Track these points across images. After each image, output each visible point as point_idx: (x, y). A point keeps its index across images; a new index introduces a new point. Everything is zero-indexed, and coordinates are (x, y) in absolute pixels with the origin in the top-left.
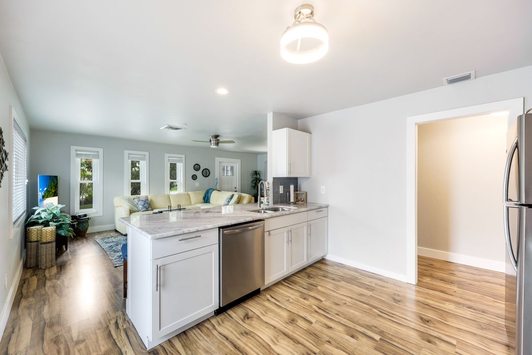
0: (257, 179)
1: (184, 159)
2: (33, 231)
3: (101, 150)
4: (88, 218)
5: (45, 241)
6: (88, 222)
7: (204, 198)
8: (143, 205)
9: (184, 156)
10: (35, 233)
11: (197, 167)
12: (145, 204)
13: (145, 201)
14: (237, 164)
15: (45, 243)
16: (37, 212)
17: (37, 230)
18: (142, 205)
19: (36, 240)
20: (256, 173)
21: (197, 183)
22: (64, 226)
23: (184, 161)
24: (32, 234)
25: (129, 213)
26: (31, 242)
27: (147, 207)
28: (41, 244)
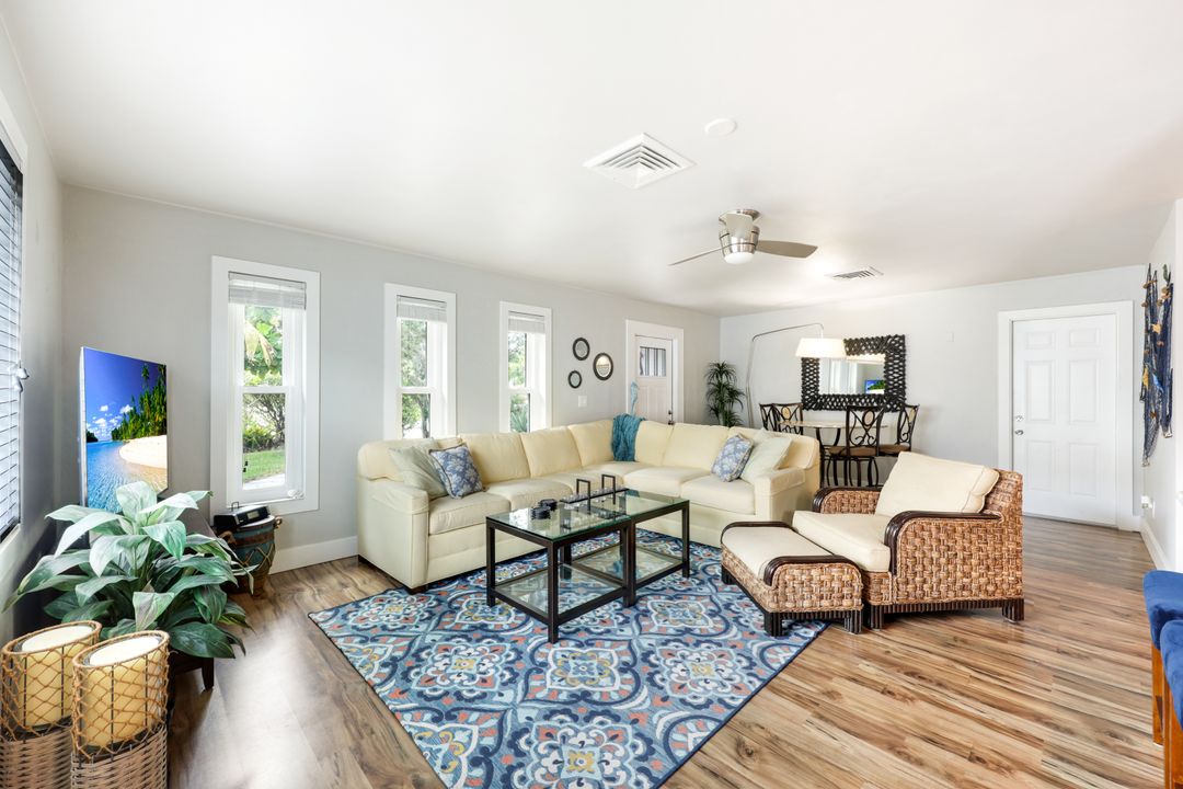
0: (720, 387)
1: (548, 323)
2: (34, 671)
3: (312, 280)
4: (274, 524)
5: (102, 739)
6: (272, 536)
7: (615, 446)
8: (462, 474)
9: (549, 311)
10: (48, 676)
11: (580, 348)
12: (465, 469)
13: (464, 459)
14: (675, 342)
15: (100, 755)
16: (69, 537)
17: (64, 657)
18: (459, 473)
19: (53, 716)
20: (721, 369)
21: (581, 399)
22: (202, 601)
23: (548, 327)
24: (33, 688)
25: (425, 507)
26: (23, 734)
27: (472, 480)
28: (82, 759)
